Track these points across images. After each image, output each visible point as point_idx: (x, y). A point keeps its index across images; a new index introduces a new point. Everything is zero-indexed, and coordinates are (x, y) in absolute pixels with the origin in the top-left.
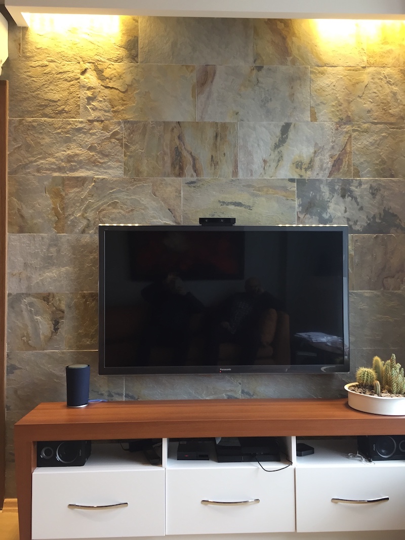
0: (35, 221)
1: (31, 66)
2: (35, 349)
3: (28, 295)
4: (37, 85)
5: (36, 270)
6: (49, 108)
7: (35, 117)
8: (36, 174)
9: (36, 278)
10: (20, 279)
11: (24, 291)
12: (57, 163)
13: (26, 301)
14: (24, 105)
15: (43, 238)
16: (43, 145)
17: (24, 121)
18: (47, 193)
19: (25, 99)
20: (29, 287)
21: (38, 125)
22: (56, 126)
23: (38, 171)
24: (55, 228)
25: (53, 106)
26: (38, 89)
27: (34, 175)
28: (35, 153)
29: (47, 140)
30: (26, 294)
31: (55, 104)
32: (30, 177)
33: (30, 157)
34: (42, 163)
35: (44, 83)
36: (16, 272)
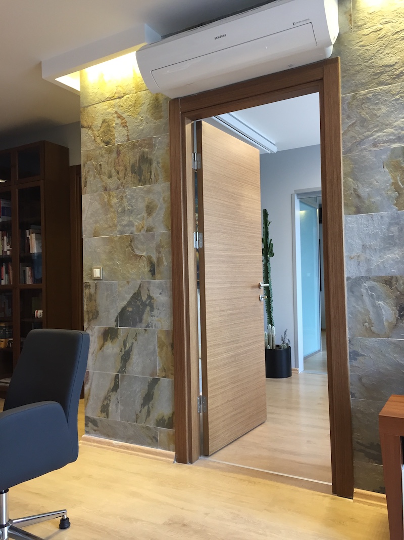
0: (373, 200)
1: (364, 35)
2: (378, 336)
3: (368, 279)
4: (370, 53)
5: (376, 252)
6: (385, 74)
7: (370, 88)
8: (373, 149)
9: (376, 260)
10: (359, 262)
11: (363, 275)
12: (396, 132)
13: (367, 284)
14: (357, 78)
15: (382, 217)
16: (380, 116)
17: (358, 95)
18: (385, 167)
19: (358, 72)
20: (369, 271)
21: (372, 96)
22: (394, 92)
23: (375, 145)
24: (396, 205)
25: (389, 71)
26: (372, 57)
27: (370, 151)
28: (370, 126)
29: (384, 109)
30: (366, 277)
31: (392, 68)
32: (366, 153)
33: (365, 132)
34: (379, 136)
35: (379, 49)
36: (354, 254)
